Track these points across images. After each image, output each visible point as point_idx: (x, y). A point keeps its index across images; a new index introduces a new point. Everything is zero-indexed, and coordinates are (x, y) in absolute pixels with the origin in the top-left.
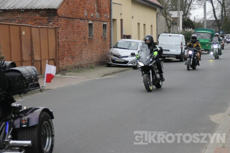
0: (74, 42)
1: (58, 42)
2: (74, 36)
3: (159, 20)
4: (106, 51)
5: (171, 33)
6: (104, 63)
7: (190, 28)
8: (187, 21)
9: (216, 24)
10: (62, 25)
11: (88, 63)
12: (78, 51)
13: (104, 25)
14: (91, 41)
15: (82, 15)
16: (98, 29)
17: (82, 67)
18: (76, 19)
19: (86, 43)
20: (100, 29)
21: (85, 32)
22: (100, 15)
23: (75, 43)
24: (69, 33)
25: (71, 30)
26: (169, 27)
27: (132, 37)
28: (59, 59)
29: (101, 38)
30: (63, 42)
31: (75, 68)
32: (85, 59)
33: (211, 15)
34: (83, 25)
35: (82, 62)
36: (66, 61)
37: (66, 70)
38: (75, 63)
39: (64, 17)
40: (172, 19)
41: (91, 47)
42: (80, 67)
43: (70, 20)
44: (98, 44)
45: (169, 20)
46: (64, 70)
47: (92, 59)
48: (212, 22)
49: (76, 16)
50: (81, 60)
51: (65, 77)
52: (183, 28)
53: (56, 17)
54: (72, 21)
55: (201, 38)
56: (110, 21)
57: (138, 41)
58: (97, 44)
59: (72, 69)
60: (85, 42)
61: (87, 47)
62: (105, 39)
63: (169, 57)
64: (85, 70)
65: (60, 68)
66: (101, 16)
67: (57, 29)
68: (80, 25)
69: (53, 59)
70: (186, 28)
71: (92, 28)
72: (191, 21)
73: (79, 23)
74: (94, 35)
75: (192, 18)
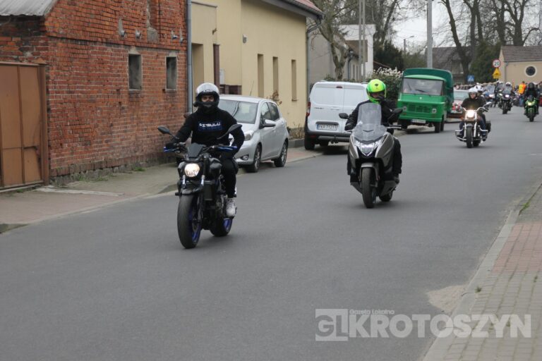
0: (88, 101)
1: (48, 102)
2: (89, 88)
3: (312, 46)
4: (175, 126)
5: (345, 81)
6: (169, 158)
7: (393, 69)
8: (386, 49)
9: (457, 57)
10: (58, 59)
11: (127, 156)
12: (101, 125)
13: (169, 59)
14: (135, 99)
15: (112, 33)
16: (153, 69)
17: (112, 167)
18: (95, 42)
19: (123, 106)
20: (160, 69)
21: (119, 76)
22: (160, 33)
23: (94, 105)
24: (78, 79)
25: (83, 72)
26: (340, 66)
27: (244, 90)
28: (49, 146)
29: (161, 94)
30: (62, 103)
31: (94, 170)
32: (121, 146)
33: (445, 34)
34: (114, 59)
35: (112, 154)
36: (67, 152)
37: (69, 174)
38: (93, 156)
39: (62, 38)
40: (345, 46)
41: (135, 117)
42: (107, 167)
43: (79, 47)
44: (155, 108)
45: (338, 48)
46: (63, 176)
47: (138, 146)
48: (448, 53)
49: (94, 34)
50: (107, 149)
51: (65, 193)
52: (376, 67)
53: (43, 39)
54: (83, 47)
55: (418, 92)
56: (185, 48)
57: (255, 100)
58: (151, 107)
59: (85, 172)
60: (120, 103)
61: (124, 116)
62: (173, 94)
63: (336, 142)
64: (118, 174)
65: (53, 171)
66: (161, 35)
67: (45, 69)
68: (107, 58)
69: (34, 148)
70: (383, 67)
71: (138, 67)
72: (396, 50)
73: (104, 53)
74: (144, 84)
75: (398, 43)
